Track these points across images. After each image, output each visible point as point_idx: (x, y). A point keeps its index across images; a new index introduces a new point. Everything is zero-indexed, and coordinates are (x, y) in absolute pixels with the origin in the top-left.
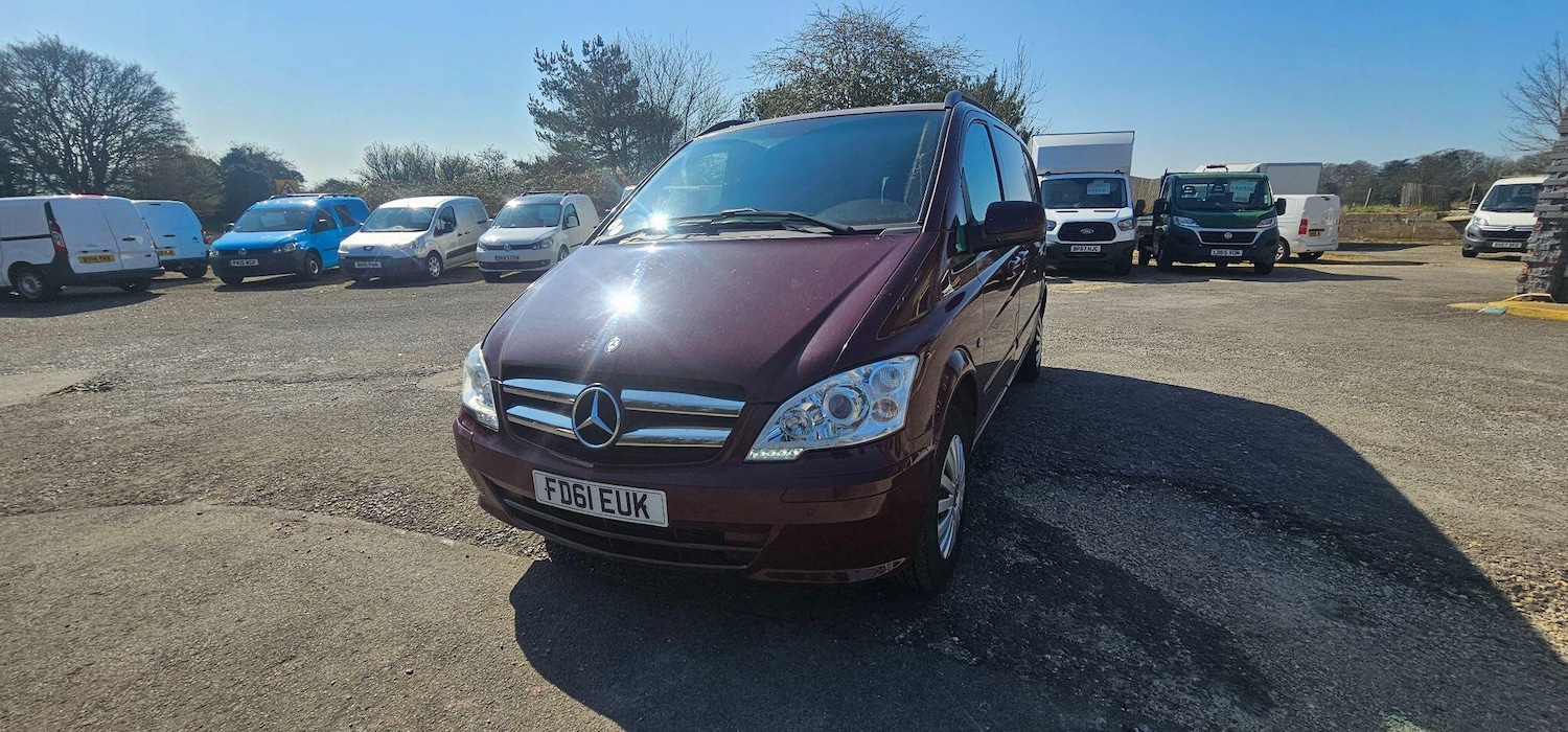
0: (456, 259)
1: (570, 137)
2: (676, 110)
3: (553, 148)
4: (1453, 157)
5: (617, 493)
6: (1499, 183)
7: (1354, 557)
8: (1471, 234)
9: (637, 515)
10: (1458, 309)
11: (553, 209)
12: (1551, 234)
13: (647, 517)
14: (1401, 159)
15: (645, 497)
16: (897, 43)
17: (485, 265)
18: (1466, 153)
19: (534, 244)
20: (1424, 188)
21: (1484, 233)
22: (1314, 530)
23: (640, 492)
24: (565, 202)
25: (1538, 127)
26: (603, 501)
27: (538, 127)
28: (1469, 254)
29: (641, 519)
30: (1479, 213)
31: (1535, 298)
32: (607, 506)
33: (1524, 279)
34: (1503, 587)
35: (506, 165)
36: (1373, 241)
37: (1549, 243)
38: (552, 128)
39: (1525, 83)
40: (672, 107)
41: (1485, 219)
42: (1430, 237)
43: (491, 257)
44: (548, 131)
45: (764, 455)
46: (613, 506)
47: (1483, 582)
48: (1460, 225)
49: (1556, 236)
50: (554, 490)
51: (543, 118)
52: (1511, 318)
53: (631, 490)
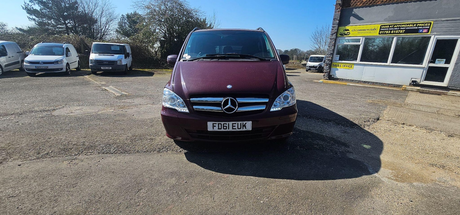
0: (9, 67)
1: (45, 20)
2: (96, 16)
3: (37, 25)
4: (296, 50)
5: (238, 124)
6: (311, 56)
7: (339, 124)
8: (307, 67)
9: (243, 129)
10: (315, 82)
11: (59, 49)
12: (328, 66)
13: (246, 128)
14: (287, 50)
15: (246, 123)
16: (181, 5)
17: (29, 70)
18: (298, 49)
19: (55, 62)
20: (297, 56)
21: (309, 67)
22: (330, 121)
23: (244, 122)
24: (65, 47)
25: (315, 45)
26: (233, 126)
27: (28, 15)
28: (307, 71)
29: (244, 129)
30: (308, 62)
31: (326, 79)
32: (234, 128)
33: (324, 76)
34: (359, 125)
35: (8, 29)
36: (289, 68)
37: (327, 68)
38: (35, 16)
39: (313, 35)
40: (94, 14)
41: (310, 64)
42: (299, 67)
43: (33, 67)
44: (34, 17)
45: (275, 109)
46: (236, 127)
47: (357, 125)
48: (305, 65)
49: (329, 67)
50: (215, 126)
51: (30, 11)
52: (324, 83)
53: (242, 122)
